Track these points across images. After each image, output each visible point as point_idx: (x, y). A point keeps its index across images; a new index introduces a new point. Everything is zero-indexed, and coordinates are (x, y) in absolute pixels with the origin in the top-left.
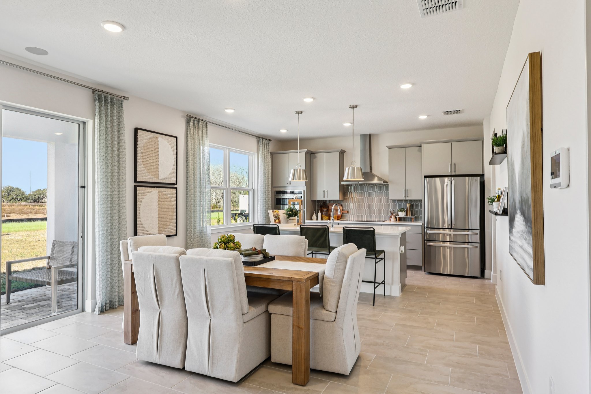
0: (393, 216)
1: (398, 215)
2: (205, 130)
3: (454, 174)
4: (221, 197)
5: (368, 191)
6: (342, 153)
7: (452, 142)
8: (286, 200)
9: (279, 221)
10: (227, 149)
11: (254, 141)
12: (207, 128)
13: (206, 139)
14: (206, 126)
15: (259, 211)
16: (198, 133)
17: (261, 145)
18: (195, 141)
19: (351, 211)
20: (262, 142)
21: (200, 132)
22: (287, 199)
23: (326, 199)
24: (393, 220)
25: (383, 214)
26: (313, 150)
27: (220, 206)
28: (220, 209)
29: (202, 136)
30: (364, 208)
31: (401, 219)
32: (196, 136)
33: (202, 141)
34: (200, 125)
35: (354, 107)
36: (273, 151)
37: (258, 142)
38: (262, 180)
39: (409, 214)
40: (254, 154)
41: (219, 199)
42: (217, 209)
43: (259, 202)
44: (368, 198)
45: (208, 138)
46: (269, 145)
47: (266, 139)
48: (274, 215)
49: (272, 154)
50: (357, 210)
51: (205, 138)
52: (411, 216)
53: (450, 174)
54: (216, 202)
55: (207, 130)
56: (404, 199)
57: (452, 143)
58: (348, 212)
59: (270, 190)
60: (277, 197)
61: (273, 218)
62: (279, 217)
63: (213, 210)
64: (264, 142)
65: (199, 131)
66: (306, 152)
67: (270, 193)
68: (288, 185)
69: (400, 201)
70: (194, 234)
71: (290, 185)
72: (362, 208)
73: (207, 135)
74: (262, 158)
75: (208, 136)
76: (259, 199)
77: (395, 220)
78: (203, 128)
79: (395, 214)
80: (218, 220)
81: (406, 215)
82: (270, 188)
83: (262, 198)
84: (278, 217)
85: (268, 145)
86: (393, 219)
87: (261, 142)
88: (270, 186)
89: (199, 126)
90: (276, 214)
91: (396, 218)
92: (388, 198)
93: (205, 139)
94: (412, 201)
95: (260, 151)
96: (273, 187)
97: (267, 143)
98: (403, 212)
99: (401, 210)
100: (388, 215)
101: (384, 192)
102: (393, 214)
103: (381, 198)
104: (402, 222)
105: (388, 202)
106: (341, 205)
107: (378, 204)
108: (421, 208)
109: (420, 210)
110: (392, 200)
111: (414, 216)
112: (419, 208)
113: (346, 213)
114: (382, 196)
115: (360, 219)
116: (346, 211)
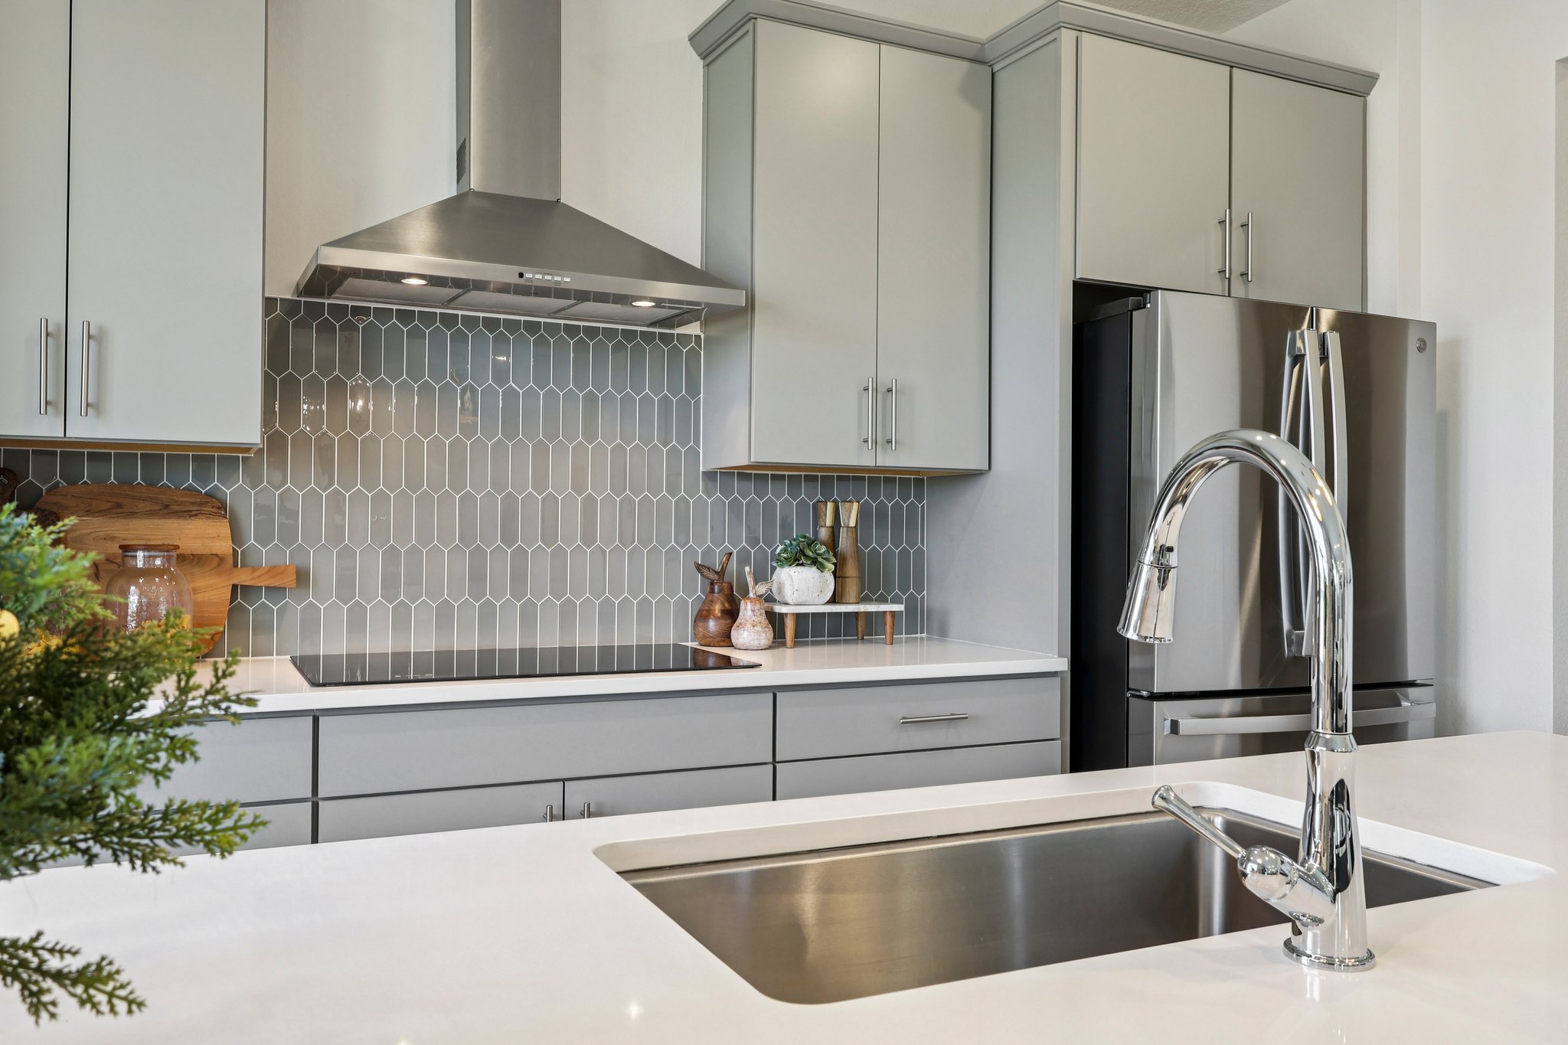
0: (743, 609)
1: (779, 594)
3: (1238, 291)
7: (1233, 63)
19: (325, 567)
23: (82, 429)
24: (756, 643)
39: (852, 588)
44: (499, 449)
50: (392, 554)
52: (877, 599)
53: (1217, 289)
56: (867, 461)
57: (1235, 70)
58: (302, 577)
77: (768, 638)
81: (840, 594)
86: (752, 626)
91: (775, 621)
92: (693, 454)
98: (821, 568)
99: (797, 558)
100: (671, 592)
101: (646, 401)
102: (750, 580)
103: (618, 450)
104: (809, 650)
105: (673, 489)
106: (222, 506)
107: (589, 502)
108: (912, 542)
109: (904, 553)
110: (710, 475)
111: (896, 600)
112: (897, 543)
113: (276, 591)
114: (627, 438)
115: (422, 641)
116: (273, 571)
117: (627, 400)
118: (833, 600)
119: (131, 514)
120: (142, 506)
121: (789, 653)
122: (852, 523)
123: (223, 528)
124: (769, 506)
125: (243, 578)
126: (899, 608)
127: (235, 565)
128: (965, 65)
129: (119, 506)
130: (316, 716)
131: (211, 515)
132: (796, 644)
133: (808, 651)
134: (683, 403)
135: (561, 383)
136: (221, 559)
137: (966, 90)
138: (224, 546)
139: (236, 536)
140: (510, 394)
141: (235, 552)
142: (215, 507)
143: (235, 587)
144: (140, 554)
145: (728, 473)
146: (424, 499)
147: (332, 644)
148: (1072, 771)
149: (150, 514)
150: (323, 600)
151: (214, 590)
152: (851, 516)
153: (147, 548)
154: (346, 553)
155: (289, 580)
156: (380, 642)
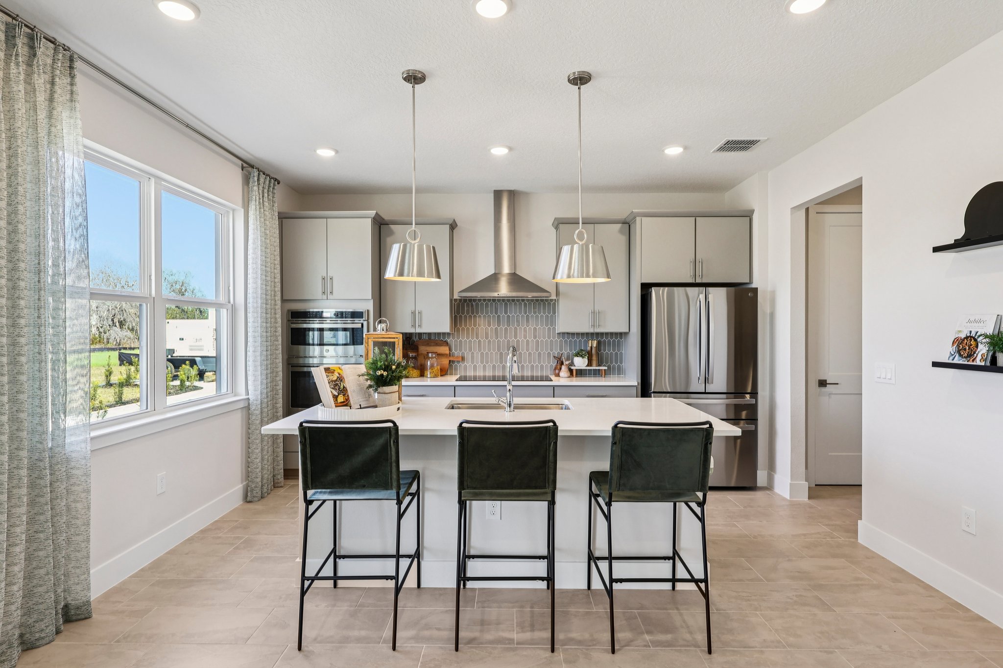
0: (563, 368)
1: (572, 364)
2: (62, 82)
3: (698, 281)
4: (111, 323)
5: (506, 313)
6: (453, 226)
7: (695, 216)
8: (311, 333)
9: (347, 400)
10: (153, 180)
11: (235, 175)
12: (72, 77)
13: (71, 117)
14: (71, 67)
15: (250, 363)
16: (30, 84)
17: (256, 188)
18: (16, 107)
19: (468, 356)
20: (258, 180)
21: (40, 81)
22: (313, 329)
23: (418, 330)
24: (566, 376)
25: (539, 362)
26: (386, 217)
27: (108, 339)
28: (109, 346)
29: (51, 99)
30: (499, 349)
31: (580, 373)
32: (20, 88)
33: (50, 116)
34: (39, 53)
35: (581, 79)
36: (284, 209)
37: (247, 180)
38: (259, 282)
39: (594, 362)
40: (234, 210)
41: (105, 327)
42: (103, 346)
43: (250, 339)
44: (506, 329)
45: (78, 115)
46: (273, 193)
47: (268, 175)
48: (332, 381)
49: (283, 218)
50: (482, 354)
51: (63, 113)
52: (599, 365)
53: (690, 280)
54: (97, 333)
55: (72, 84)
56: (592, 331)
57: (697, 218)
58: (463, 359)
59: (279, 306)
60: (294, 326)
61: (329, 389)
62: (344, 387)
63: (92, 347)
64: (262, 180)
65: (33, 73)
66: (374, 218)
67: (279, 316)
68: (325, 297)
69: (573, 334)
70: (16, 472)
71: (330, 297)
72: (494, 350)
73: (72, 101)
74: (258, 223)
75: (77, 105)
76: (250, 330)
77: (569, 374)
78: (53, 69)
79: (567, 363)
80: (108, 371)
81: (590, 364)
82: (279, 302)
83: (259, 329)
84: (342, 387)
85: (271, 190)
86: (564, 372)
87: (256, 179)
88: (278, 297)
89: (35, 55)
90: (335, 378)
91: (571, 371)
92: (554, 329)
93: (65, 114)
94: (602, 334)
95: (253, 202)
96: (283, 301)
97: (269, 187)
98: (583, 357)
99: (577, 355)
100: (549, 363)
101: (542, 316)
102: (564, 361)
103: (535, 329)
104: (583, 378)
105: (549, 338)
106: (448, 343)
107: (528, 341)
108: (619, 350)
109: (616, 354)
110: (559, 334)
111: (605, 366)
112: (614, 350)
113: (458, 362)
114: (537, 325)
115: (489, 373)
116: (458, 357)
117: (537, 317)
118: (588, 366)
119: (430, 346)
120: (432, 344)
121: (574, 379)
122: (595, 346)
123: (447, 348)
124: (575, 341)
125: (451, 359)
126: (606, 368)
127: (450, 356)
128: (619, 225)
129: (428, 344)
130: (455, 387)
131: (445, 346)
132: (576, 377)
133: (578, 378)
134: (552, 316)
135: (520, 313)
136: (447, 355)
137: (621, 231)
138: (448, 352)
139: (450, 350)
140: (508, 317)
141: (450, 353)
142: (446, 344)
143: (450, 361)
144: (430, 354)
145: (564, 333)
146: (489, 341)
147: (470, 373)
148: (641, 397)
149: (434, 346)
150: (468, 364)
151: (445, 362)
152: (595, 344)
153: (431, 353)
154: (473, 353)
155: (461, 359)
156: (480, 373)
